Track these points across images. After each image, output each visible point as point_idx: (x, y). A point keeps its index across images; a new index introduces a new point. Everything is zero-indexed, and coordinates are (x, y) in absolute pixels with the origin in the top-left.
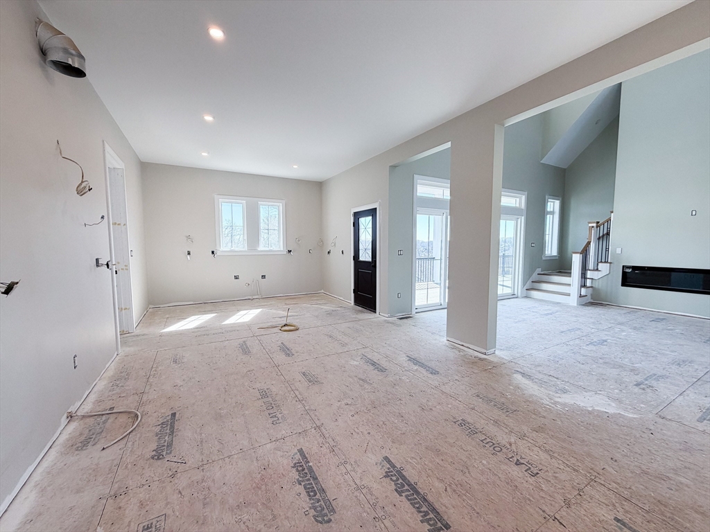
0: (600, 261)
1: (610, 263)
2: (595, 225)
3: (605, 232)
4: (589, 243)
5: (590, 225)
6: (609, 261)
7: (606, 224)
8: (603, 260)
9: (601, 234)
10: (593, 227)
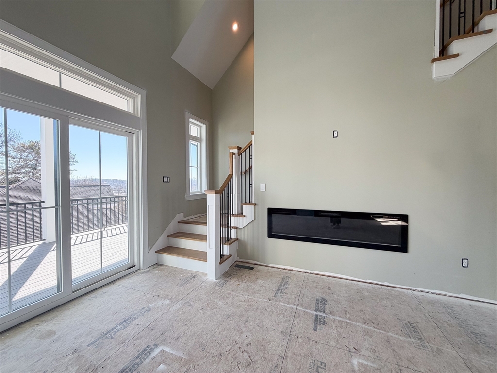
0: (244, 202)
1: (255, 205)
2: (235, 151)
3: (248, 167)
4: (231, 176)
5: (232, 151)
6: (253, 203)
7: (248, 150)
8: (248, 201)
9: (244, 170)
10: (234, 154)
